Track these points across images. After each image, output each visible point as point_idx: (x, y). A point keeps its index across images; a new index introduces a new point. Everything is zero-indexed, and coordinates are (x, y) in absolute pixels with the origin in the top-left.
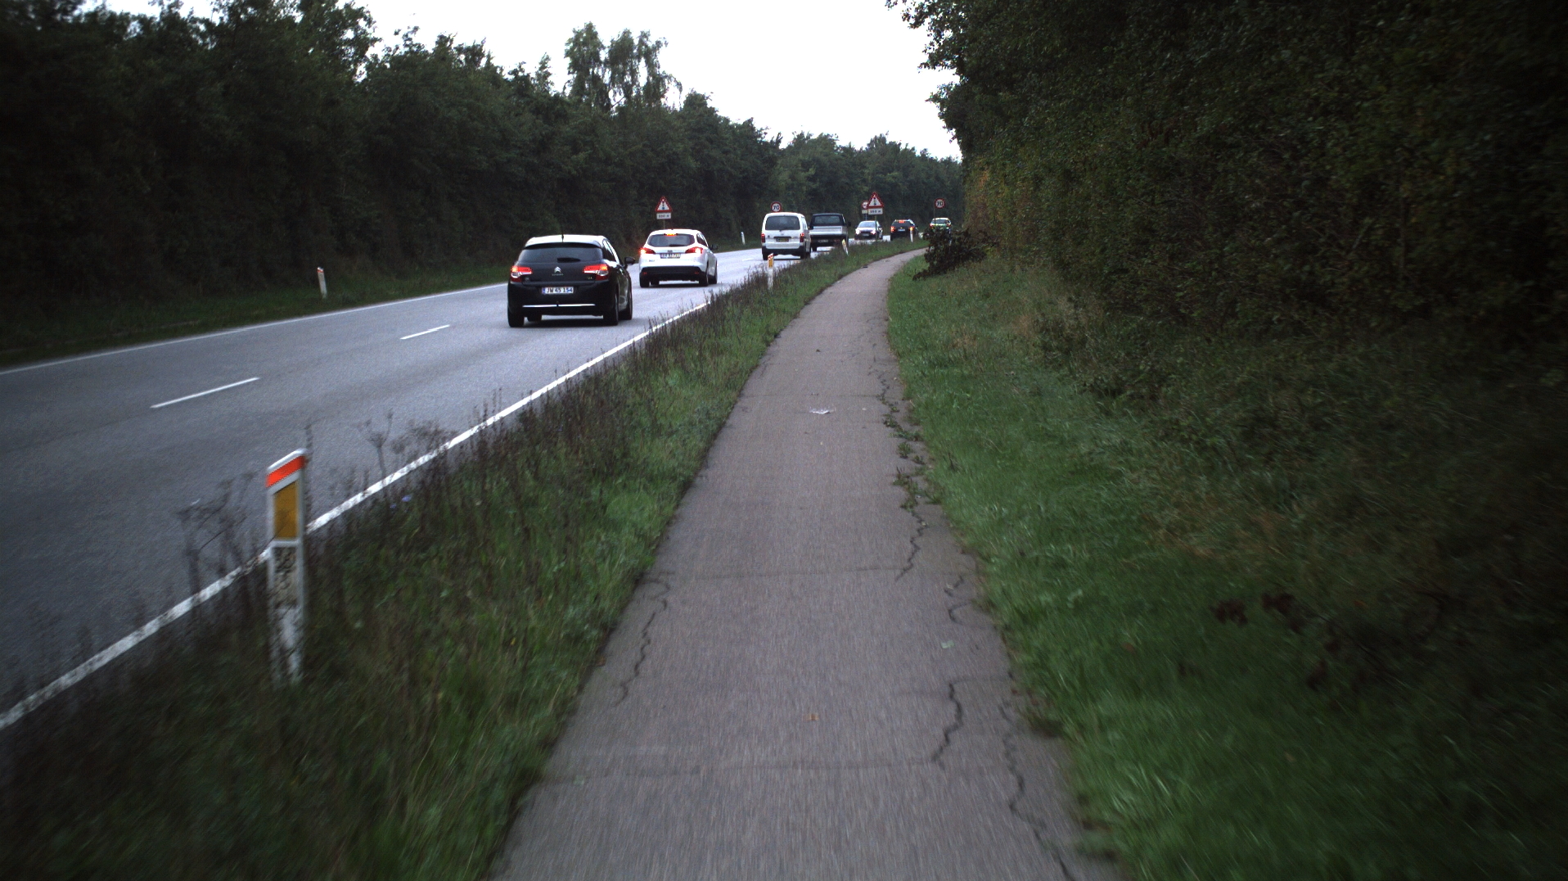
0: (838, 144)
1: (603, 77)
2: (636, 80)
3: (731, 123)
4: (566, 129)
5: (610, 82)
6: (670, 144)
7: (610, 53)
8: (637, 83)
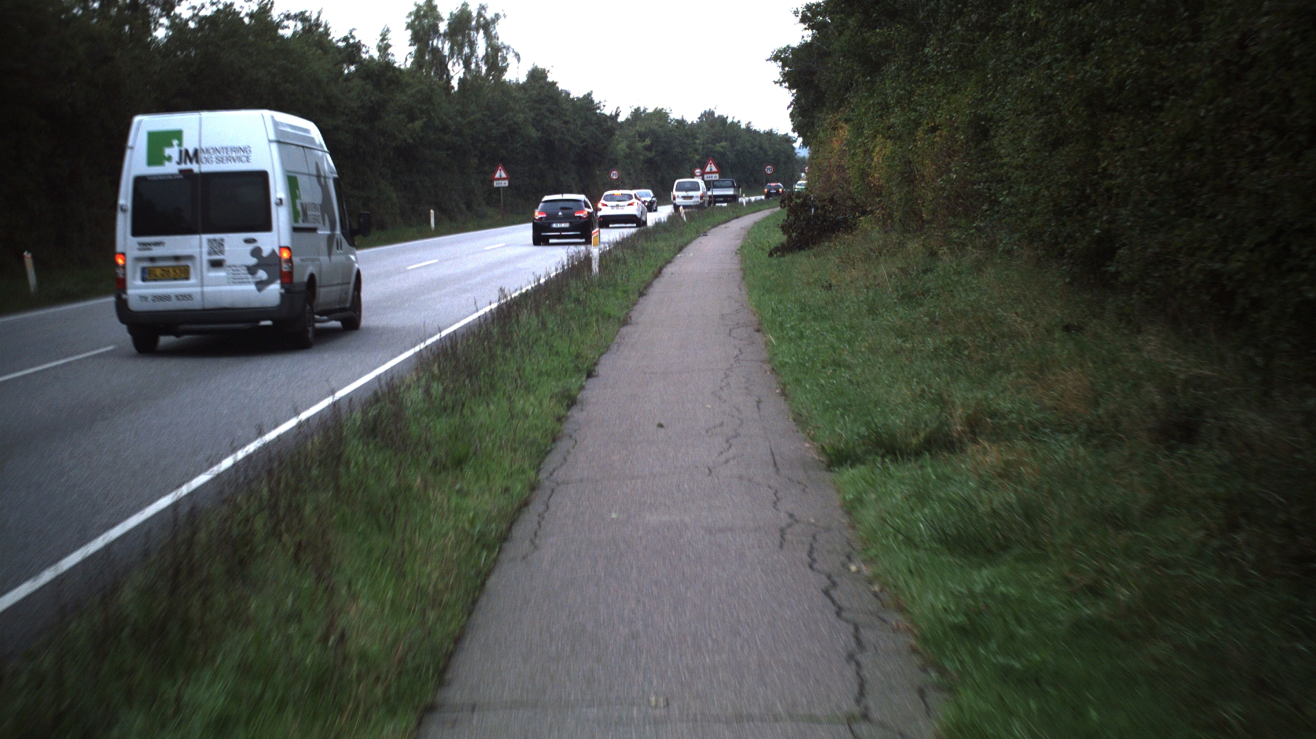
0: (672, 116)
1: (443, 48)
2: (475, 51)
3: (571, 96)
5: (449, 54)
6: (511, 114)
7: (449, 24)
8: (476, 54)
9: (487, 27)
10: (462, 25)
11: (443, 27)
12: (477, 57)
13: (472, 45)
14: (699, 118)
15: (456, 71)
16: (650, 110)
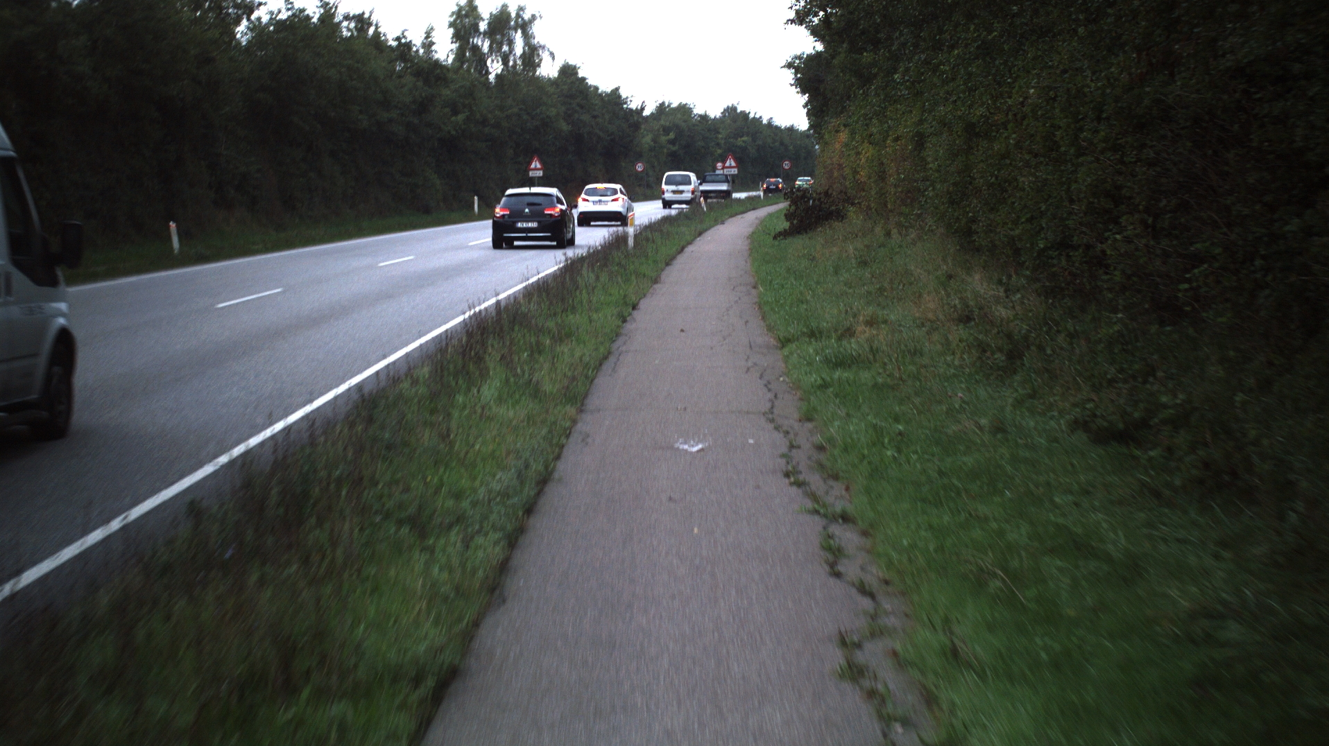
0: (696, 111)
1: (482, 45)
2: (513, 49)
3: (600, 91)
4: (446, 92)
5: (489, 51)
6: (544, 108)
7: (489, 24)
8: (514, 53)
9: (525, 26)
10: (502, 25)
11: (483, 26)
12: (515, 54)
13: (511, 43)
14: (722, 113)
15: (495, 67)
16: (674, 105)
